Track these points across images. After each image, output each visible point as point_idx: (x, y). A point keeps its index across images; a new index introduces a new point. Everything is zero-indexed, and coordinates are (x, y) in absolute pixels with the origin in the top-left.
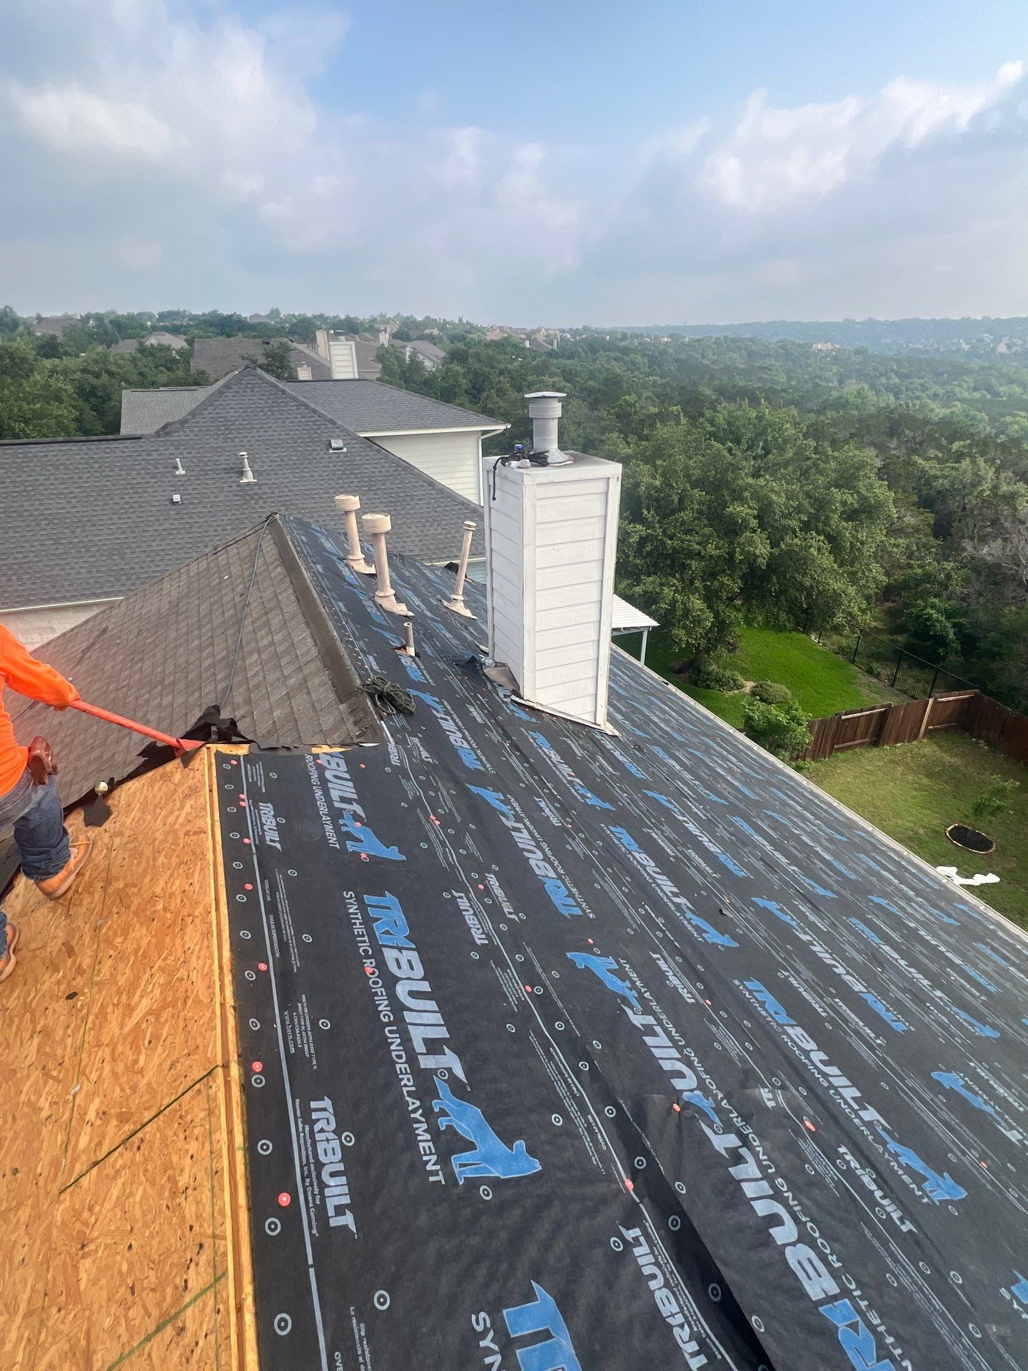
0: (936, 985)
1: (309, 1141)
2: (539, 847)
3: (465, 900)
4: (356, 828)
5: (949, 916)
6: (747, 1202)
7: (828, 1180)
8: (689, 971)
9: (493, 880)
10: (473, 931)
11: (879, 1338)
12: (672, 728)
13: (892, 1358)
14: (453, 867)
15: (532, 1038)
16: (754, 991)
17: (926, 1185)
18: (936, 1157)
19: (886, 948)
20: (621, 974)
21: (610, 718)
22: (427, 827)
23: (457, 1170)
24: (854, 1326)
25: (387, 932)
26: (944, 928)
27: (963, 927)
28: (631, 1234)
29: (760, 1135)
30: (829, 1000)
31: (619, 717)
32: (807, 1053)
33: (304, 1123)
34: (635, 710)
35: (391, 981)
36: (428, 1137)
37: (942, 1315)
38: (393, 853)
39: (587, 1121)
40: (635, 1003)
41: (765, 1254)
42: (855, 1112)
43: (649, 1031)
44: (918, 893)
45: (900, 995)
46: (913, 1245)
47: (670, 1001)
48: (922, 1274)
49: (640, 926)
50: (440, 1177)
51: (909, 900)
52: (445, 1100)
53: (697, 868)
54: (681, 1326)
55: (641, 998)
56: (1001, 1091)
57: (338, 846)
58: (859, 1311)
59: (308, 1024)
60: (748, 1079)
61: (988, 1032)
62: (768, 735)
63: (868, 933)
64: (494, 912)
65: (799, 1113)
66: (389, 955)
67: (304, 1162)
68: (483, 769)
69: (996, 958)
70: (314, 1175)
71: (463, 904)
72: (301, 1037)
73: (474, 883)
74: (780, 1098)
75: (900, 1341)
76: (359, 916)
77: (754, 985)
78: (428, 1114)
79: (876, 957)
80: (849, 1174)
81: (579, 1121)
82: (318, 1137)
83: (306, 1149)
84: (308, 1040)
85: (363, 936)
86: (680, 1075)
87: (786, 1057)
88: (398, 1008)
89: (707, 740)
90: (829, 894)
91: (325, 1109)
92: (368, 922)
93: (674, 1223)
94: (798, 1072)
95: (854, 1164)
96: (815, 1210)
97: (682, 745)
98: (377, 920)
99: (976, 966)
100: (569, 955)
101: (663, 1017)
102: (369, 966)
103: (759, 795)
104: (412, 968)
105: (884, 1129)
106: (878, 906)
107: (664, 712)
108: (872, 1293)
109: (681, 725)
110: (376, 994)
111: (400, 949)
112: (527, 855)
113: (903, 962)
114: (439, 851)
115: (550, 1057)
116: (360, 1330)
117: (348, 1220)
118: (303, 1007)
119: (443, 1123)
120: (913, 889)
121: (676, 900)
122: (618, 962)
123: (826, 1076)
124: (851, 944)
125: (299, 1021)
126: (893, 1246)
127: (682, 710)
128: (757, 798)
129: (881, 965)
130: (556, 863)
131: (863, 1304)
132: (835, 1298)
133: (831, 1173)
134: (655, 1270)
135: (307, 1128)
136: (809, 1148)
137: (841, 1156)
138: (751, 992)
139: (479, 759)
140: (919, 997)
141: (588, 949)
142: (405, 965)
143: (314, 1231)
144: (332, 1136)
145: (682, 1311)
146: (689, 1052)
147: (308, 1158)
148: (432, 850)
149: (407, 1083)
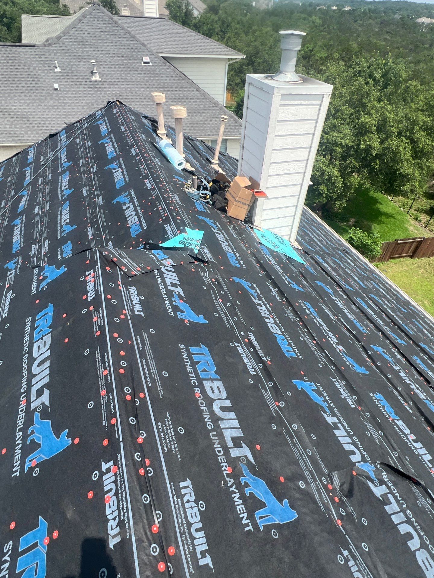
1: (182, 510)
3: (241, 348)
4: (180, 303)
6: (396, 528)
7: (427, 510)
8: (351, 389)
9: (252, 337)
10: (247, 366)
12: (323, 244)
14: (232, 327)
15: (285, 433)
16: (378, 399)
20: (319, 392)
21: (297, 240)
22: (216, 303)
23: (258, 521)
25: (204, 370)
28: (346, 553)
29: (396, 486)
32: (406, 436)
33: (177, 498)
34: (306, 234)
35: (210, 402)
36: (241, 502)
39: (317, 486)
40: (327, 410)
41: (408, 558)
43: (336, 427)
47: (344, 407)
49: (324, 362)
50: (250, 527)
52: (247, 478)
55: (329, 407)
57: (173, 314)
59: (172, 432)
60: (384, 452)
62: (364, 249)
64: (259, 360)
66: (207, 385)
67: (181, 524)
68: (239, 266)
70: (187, 532)
71: (240, 350)
72: (170, 440)
73: (243, 338)
76: (188, 360)
78: (240, 487)
81: (313, 486)
82: (186, 506)
83: (181, 515)
84: (173, 442)
85: (192, 373)
86: (353, 453)
87: (398, 439)
88: (216, 419)
89: (340, 252)
92: (194, 364)
93: (366, 547)
96: (426, 529)
97: (329, 255)
98: (198, 362)
100: (293, 382)
101: (341, 418)
102: (197, 391)
103: (366, 285)
104: (220, 392)
107: (319, 236)
109: (327, 243)
110: (203, 411)
111: (212, 380)
112: (266, 320)
114: (224, 318)
115: (295, 445)
117: (207, 560)
119: (247, 492)
122: (316, 385)
123: (416, 449)
125: (167, 431)
127: (327, 235)
128: (365, 287)
130: (280, 325)
133: (425, 505)
134: (359, 574)
135: (179, 501)
136: (416, 491)
141: (302, 378)
142: (216, 390)
143: (191, 569)
144: (193, 504)
146: (355, 438)
147: (182, 522)
148: (220, 318)
149: (226, 469)
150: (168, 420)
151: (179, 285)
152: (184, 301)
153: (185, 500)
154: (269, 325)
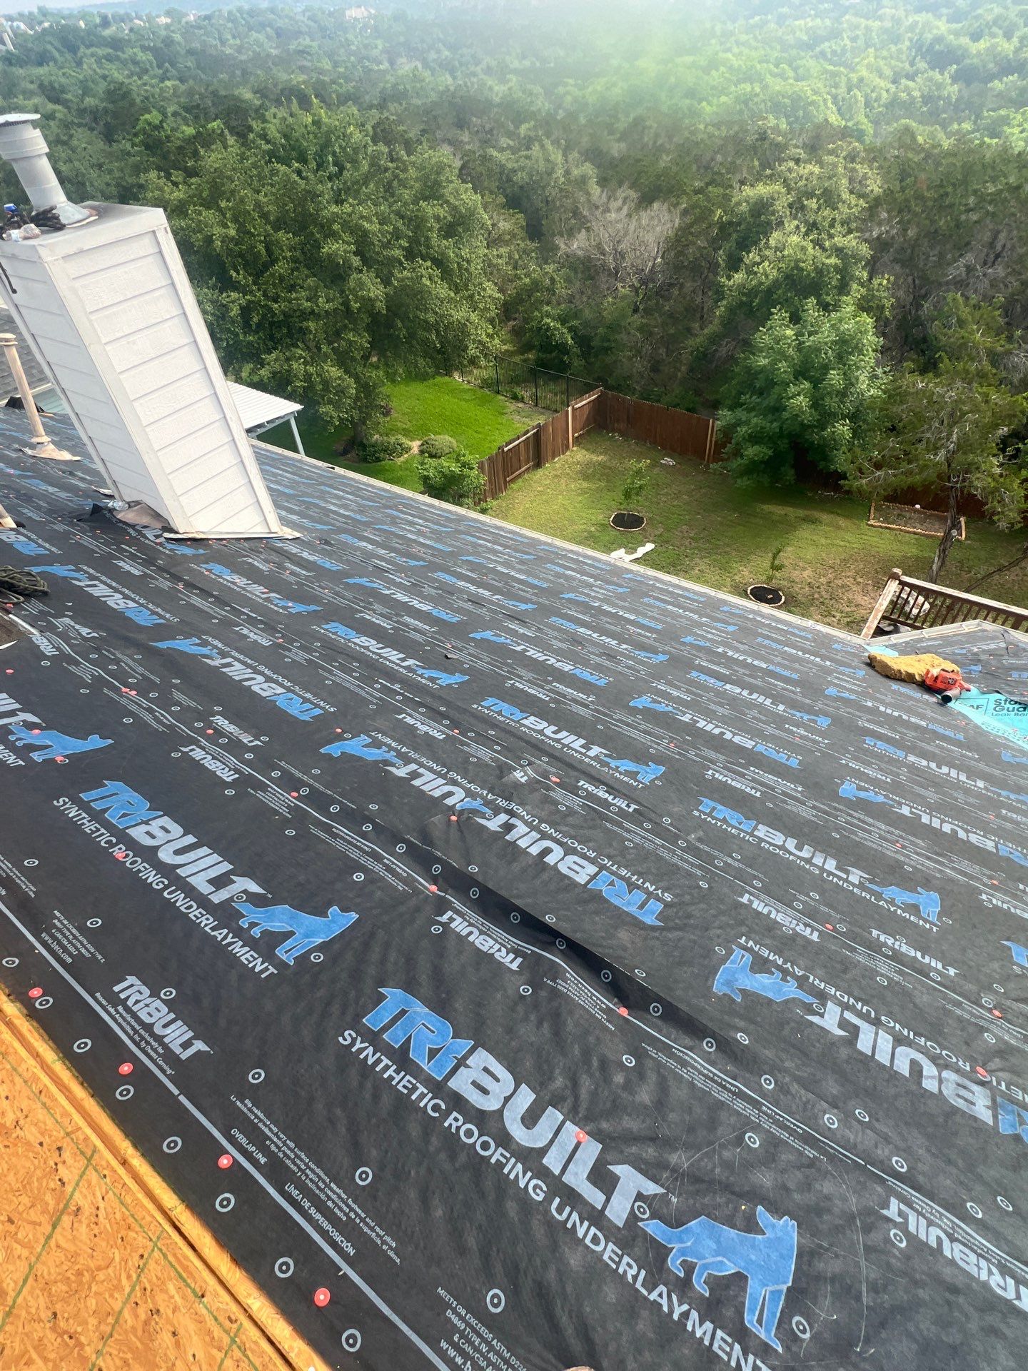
0: (621, 640)
1: (128, 1017)
2: (256, 671)
3: (198, 750)
4: (35, 737)
5: (621, 586)
6: (524, 852)
7: (576, 807)
8: (435, 715)
9: (221, 721)
10: (218, 773)
11: (627, 880)
12: (352, 511)
13: (638, 887)
14: (171, 727)
15: (313, 830)
16: (492, 706)
17: (640, 777)
18: (642, 756)
19: (582, 630)
20: (376, 744)
21: (284, 521)
22: (123, 701)
23: (284, 958)
24: (612, 884)
25: (124, 815)
26: (621, 597)
27: (633, 591)
28: (444, 918)
29: (522, 804)
30: (547, 687)
31: (295, 517)
32: (541, 732)
33: (115, 1006)
34: (309, 506)
35: (149, 854)
36: (247, 949)
37: (663, 846)
38: (95, 742)
39: (385, 865)
40: (395, 760)
41: (545, 876)
42: (584, 754)
43: (415, 775)
44: (596, 577)
45: (598, 660)
46: (638, 817)
47: (427, 746)
48: (647, 830)
49: (380, 699)
50: (272, 969)
51: (590, 586)
52: (250, 914)
53: (415, 630)
54: (499, 950)
55: (400, 755)
56: (675, 693)
57: (21, 763)
58: (613, 873)
59: (74, 931)
60: (503, 770)
61: (662, 658)
62: (446, 488)
63: (567, 625)
64: (235, 747)
65: (545, 775)
66: (138, 833)
67: (131, 1033)
68: (162, 621)
69: (658, 603)
70: (146, 1036)
71: (198, 754)
72: (73, 945)
73: (201, 732)
74: (530, 772)
75: (640, 875)
76: (84, 815)
77: (490, 701)
78: (239, 933)
79: (576, 640)
80: (590, 796)
81: (378, 868)
82: (135, 1009)
83: (129, 1023)
84: (82, 944)
85: (98, 830)
86: (450, 794)
87: (527, 742)
88: (168, 871)
89: (389, 511)
90: (530, 606)
91: (132, 986)
92: (97, 816)
93: (474, 893)
94: (537, 747)
95: (591, 788)
96: (572, 832)
97: (367, 524)
98: (108, 809)
99: (645, 616)
100: (322, 751)
101: (423, 759)
102: (119, 852)
103: (452, 545)
104: (167, 831)
105: (606, 755)
106: (570, 600)
107: (339, 498)
108: (619, 858)
109: (361, 505)
110: (139, 871)
111: (147, 823)
112: (246, 683)
113: (595, 635)
114: (148, 718)
115: (335, 836)
116: (246, 1106)
117: (200, 1046)
118: (59, 920)
119: (256, 932)
120: (591, 576)
121: (404, 664)
122: (370, 736)
123: (558, 741)
124: (556, 638)
125: (64, 935)
126: (627, 824)
127: (357, 490)
128: (451, 549)
129: (580, 643)
130: (280, 679)
131: (614, 868)
132: (597, 874)
133: (574, 802)
134: (470, 929)
135: (120, 1008)
136: (558, 794)
137: (581, 788)
138: (488, 708)
139: (153, 613)
140: (611, 655)
141: (340, 738)
142: (159, 833)
143: (169, 1072)
144: (150, 1000)
145: (497, 941)
146: (453, 775)
147: (133, 1028)
148: (138, 721)
149: (207, 922)
150: (60, 921)
151: (19, 710)
152: (42, 729)
153: (130, 1003)
154: (256, 689)
